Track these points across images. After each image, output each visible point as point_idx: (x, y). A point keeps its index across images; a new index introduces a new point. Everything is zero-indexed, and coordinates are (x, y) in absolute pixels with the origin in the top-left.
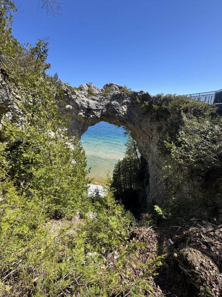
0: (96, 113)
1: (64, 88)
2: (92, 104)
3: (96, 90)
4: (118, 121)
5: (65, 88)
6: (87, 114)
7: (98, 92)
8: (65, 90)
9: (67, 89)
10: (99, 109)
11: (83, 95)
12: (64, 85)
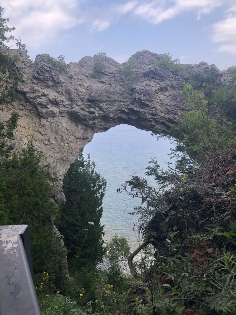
0: (106, 108)
1: (45, 65)
2: (98, 92)
3: (112, 66)
4: (153, 123)
5: (47, 65)
6: (88, 110)
7: (115, 69)
8: (46, 68)
9: (50, 66)
10: (112, 100)
11: (83, 76)
12: (46, 61)
